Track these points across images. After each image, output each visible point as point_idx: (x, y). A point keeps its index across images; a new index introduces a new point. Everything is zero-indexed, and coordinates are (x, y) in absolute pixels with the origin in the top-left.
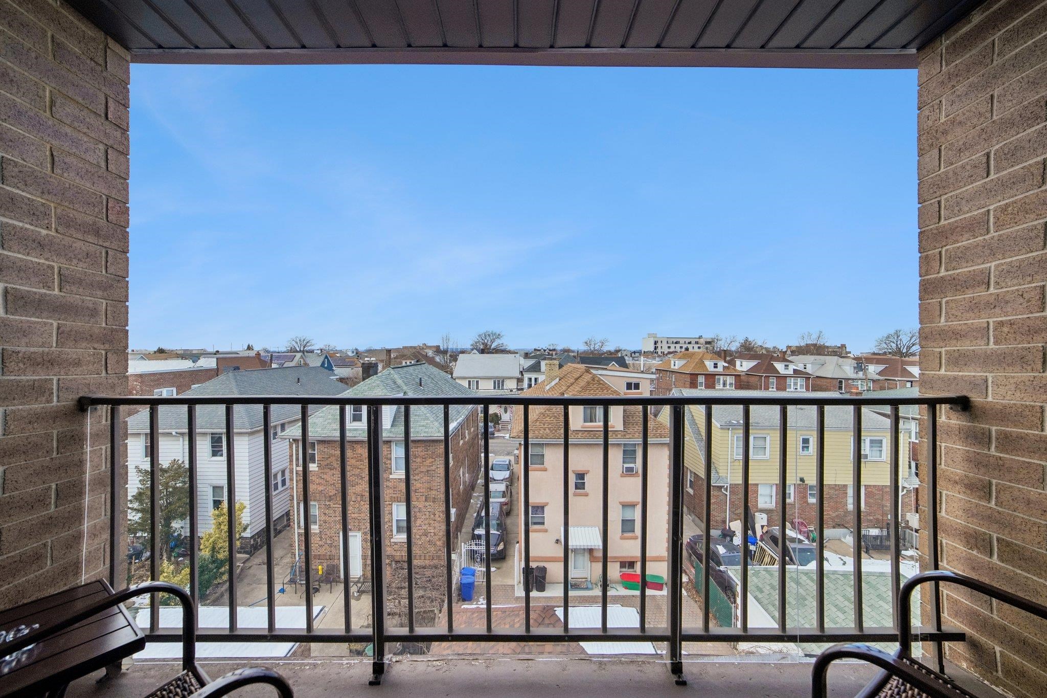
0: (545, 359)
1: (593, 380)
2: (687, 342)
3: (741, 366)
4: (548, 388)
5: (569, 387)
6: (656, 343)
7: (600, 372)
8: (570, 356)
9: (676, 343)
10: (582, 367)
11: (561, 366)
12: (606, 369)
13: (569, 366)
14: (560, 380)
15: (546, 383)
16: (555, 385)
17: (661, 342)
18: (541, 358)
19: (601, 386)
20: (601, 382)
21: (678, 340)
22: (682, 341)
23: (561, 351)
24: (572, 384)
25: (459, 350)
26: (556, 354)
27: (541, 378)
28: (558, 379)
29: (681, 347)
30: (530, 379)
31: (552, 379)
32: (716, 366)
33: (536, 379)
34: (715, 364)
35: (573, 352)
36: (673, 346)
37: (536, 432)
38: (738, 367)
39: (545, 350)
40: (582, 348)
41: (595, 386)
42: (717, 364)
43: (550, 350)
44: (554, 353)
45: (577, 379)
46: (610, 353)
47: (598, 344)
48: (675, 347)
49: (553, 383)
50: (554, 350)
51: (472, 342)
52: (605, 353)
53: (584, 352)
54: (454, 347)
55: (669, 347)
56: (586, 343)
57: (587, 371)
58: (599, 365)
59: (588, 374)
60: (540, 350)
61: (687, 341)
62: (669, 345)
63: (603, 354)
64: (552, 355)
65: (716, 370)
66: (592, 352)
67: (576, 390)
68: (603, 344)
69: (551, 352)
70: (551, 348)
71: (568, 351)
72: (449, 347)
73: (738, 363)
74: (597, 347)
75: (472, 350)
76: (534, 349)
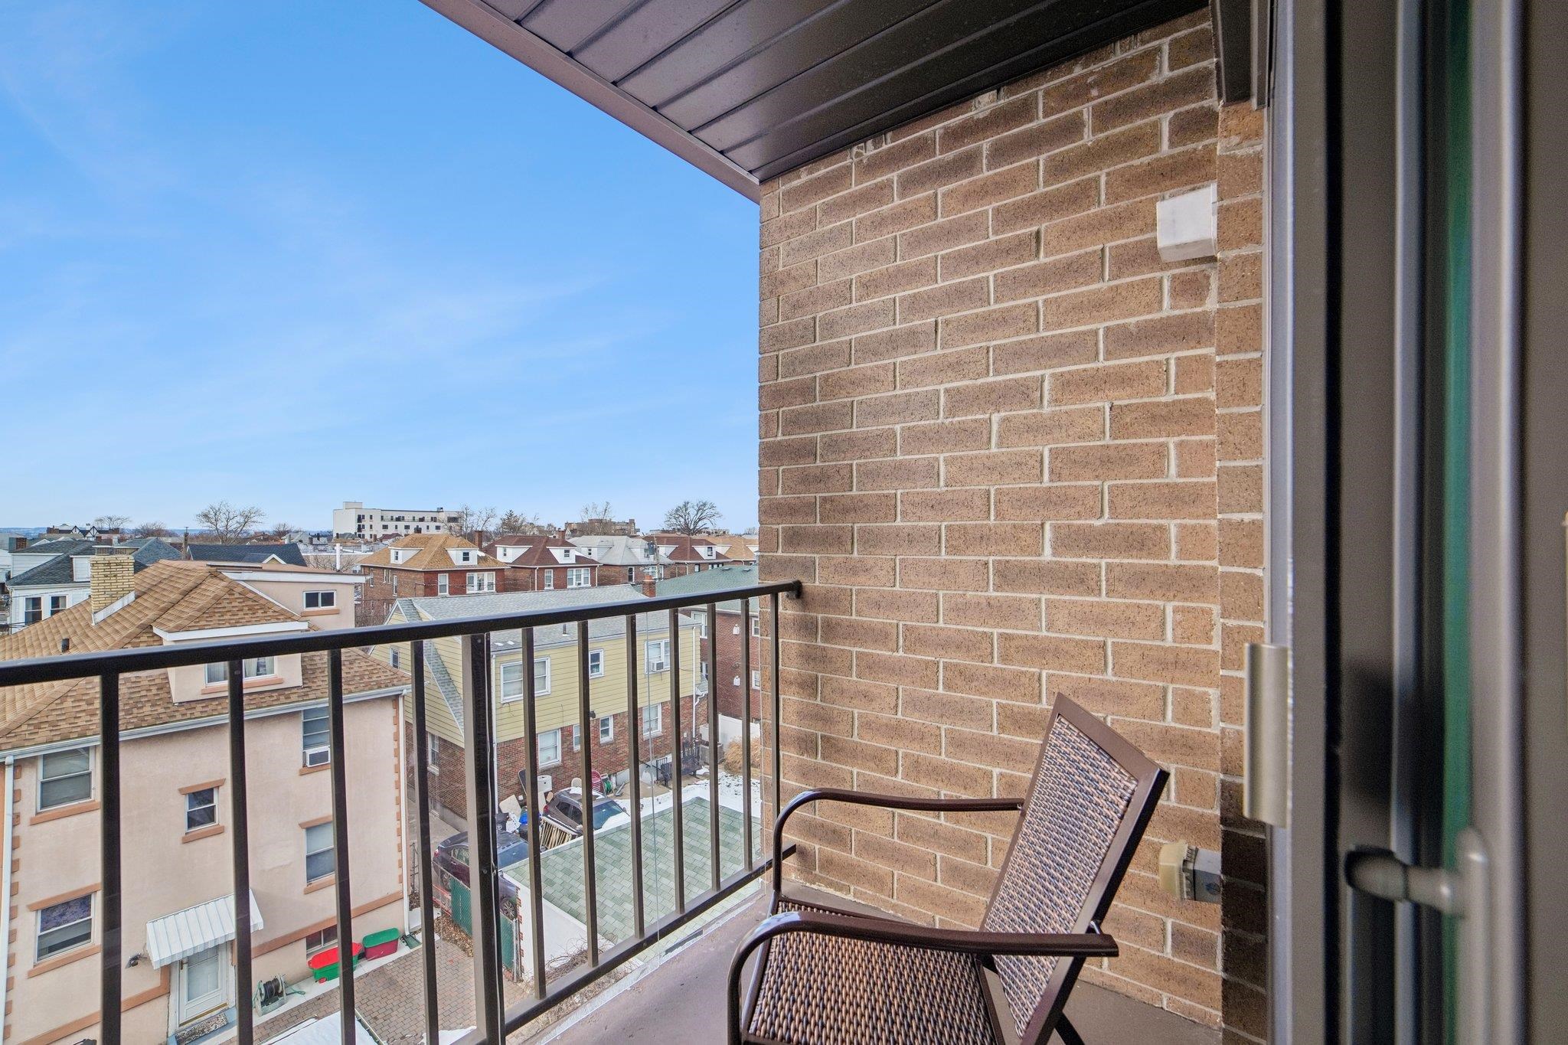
0: (88, 551)
1: (231, 592)
2: (417, 518)
3: (505, 555)
4: (100, 616)
5: (166, 610)
6: (360, 519)
7: (246, 575)
8: (161, 543)
9: (398, 519)
10: (201, 566)
11: (139, 567)
12: (260, 569)
13: (165, 566)
14: (137, 597)
15: (93, 608)
16: (123, 609)
17: (371, 517)
18: (74, 550)
19: (250, 603)
20: (250, 595)
21: (401, 514)
22: (408, 517)
23: (137, 532)
24: (173, 605)
26: (120, 540)
27: (73, 597)
28: (132, 596)
29: (407, 527)
30: (35, 601)
31: (114, 598)
32: (466, 557)
33: (55, 601)
34: (465, 554)
35: (171, 534)
36: (391, 525)
38: (500, 557)
39: (84, 532)
40: (197, 526)
41: (234, 604)
42: (467, 554)
43: (100, 532)
44: (115, 538)
45: (186, 593)
46: (265, 537)
47: (236, 519)
48: (396, 527)
49: (117, 606)
50: (116, 531)
52: (251, 538)
53: (202, 535)
55: (385, 527)
56: (206, 516)
57: (215, 574)
58: (239, 561)
59: (217, 581)
60: (69, 532)
61: (418, 516)
62: (385, 523)
63: (246, 539)
64: (109, 542)
65: (466, 563)
66: (221, 536)
67: (185, 616)
68: (247, 518)
69: (104, 537)
70: (106, 526)
71: (158, 533)
73: (500, 550)
74: (233, 525)
76: (50, 530)
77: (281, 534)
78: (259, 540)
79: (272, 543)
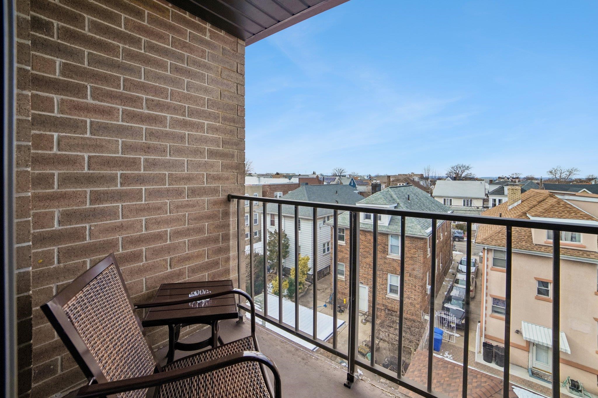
0: (507, 185)
1: (559, 203)
4: (510, 207)
5: (531, 208)
7: (567, 197)
8: (533, 183)
10: (546, 192)
11: (523, 191)
12: (574, 195)
13: (532, 192)
14: (522, 202)
15: (508, 204)
16: (517, 206)
18: (504, 184)
19: (568, 209)
20: (568, 206)
23: (524, 178)
24: (535, 206)
25: (437, 178)
26: (519, 181)
27: (504, 200)
28: (520, 202)
30: (495, 200)
31: (515, 201)
33: (500, 201)
35: (537, 179)
37: (499, 241)
39: (508, 178)
41: (560, 209)
43: (513, 178)
44: (517, 180)
45: (540, 202)
46: (581, 181)
49: (516, 204)
50: (518, 178)
51: (446, 172)
52: (573, 181)
53: (549, 180)
54: (433, 175)
56: (551, 172)
57: (552, 196)
58: (566, 191)
59: (552, 198)
60: (504, 178)
63: (570, 182)
64: (515, 182)
66: (558, 180)
67: (538, 211)
68: (570, 173)
69: (514, 180)
70: (515, 177)
71: (532, 179)
72: (430, 175)
74: (563, 176)
75: (447, 177)
76: (499, 178)
77: (590, 180)
78: (577, 182)
79: (585, 183)
